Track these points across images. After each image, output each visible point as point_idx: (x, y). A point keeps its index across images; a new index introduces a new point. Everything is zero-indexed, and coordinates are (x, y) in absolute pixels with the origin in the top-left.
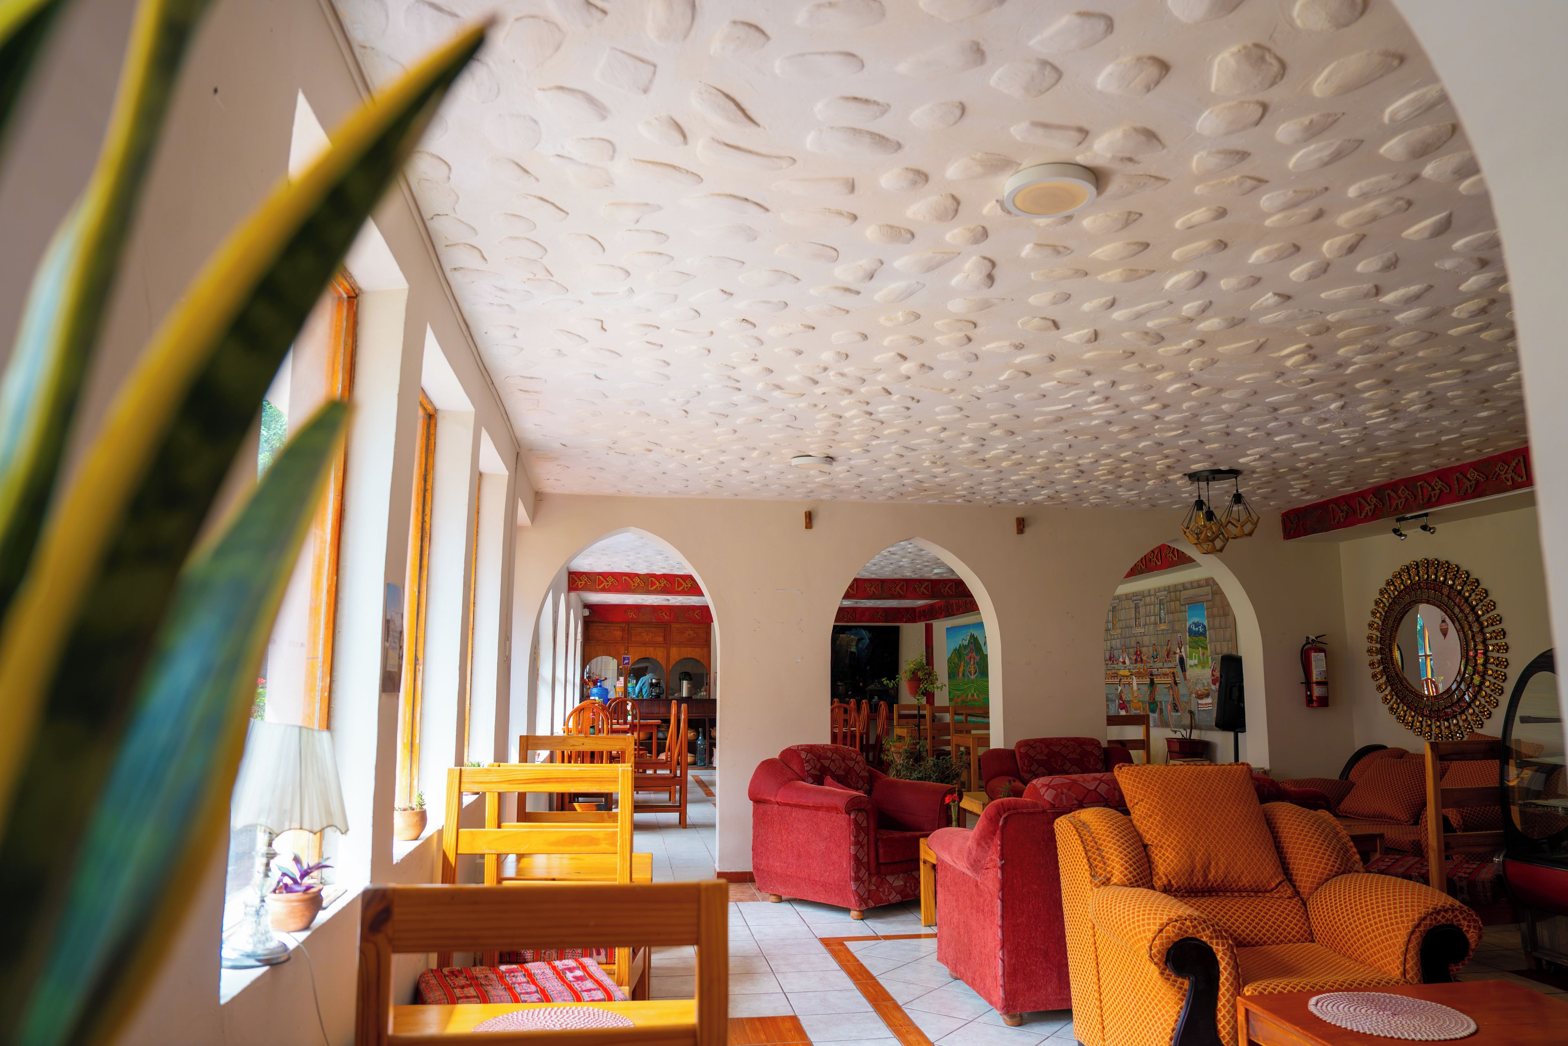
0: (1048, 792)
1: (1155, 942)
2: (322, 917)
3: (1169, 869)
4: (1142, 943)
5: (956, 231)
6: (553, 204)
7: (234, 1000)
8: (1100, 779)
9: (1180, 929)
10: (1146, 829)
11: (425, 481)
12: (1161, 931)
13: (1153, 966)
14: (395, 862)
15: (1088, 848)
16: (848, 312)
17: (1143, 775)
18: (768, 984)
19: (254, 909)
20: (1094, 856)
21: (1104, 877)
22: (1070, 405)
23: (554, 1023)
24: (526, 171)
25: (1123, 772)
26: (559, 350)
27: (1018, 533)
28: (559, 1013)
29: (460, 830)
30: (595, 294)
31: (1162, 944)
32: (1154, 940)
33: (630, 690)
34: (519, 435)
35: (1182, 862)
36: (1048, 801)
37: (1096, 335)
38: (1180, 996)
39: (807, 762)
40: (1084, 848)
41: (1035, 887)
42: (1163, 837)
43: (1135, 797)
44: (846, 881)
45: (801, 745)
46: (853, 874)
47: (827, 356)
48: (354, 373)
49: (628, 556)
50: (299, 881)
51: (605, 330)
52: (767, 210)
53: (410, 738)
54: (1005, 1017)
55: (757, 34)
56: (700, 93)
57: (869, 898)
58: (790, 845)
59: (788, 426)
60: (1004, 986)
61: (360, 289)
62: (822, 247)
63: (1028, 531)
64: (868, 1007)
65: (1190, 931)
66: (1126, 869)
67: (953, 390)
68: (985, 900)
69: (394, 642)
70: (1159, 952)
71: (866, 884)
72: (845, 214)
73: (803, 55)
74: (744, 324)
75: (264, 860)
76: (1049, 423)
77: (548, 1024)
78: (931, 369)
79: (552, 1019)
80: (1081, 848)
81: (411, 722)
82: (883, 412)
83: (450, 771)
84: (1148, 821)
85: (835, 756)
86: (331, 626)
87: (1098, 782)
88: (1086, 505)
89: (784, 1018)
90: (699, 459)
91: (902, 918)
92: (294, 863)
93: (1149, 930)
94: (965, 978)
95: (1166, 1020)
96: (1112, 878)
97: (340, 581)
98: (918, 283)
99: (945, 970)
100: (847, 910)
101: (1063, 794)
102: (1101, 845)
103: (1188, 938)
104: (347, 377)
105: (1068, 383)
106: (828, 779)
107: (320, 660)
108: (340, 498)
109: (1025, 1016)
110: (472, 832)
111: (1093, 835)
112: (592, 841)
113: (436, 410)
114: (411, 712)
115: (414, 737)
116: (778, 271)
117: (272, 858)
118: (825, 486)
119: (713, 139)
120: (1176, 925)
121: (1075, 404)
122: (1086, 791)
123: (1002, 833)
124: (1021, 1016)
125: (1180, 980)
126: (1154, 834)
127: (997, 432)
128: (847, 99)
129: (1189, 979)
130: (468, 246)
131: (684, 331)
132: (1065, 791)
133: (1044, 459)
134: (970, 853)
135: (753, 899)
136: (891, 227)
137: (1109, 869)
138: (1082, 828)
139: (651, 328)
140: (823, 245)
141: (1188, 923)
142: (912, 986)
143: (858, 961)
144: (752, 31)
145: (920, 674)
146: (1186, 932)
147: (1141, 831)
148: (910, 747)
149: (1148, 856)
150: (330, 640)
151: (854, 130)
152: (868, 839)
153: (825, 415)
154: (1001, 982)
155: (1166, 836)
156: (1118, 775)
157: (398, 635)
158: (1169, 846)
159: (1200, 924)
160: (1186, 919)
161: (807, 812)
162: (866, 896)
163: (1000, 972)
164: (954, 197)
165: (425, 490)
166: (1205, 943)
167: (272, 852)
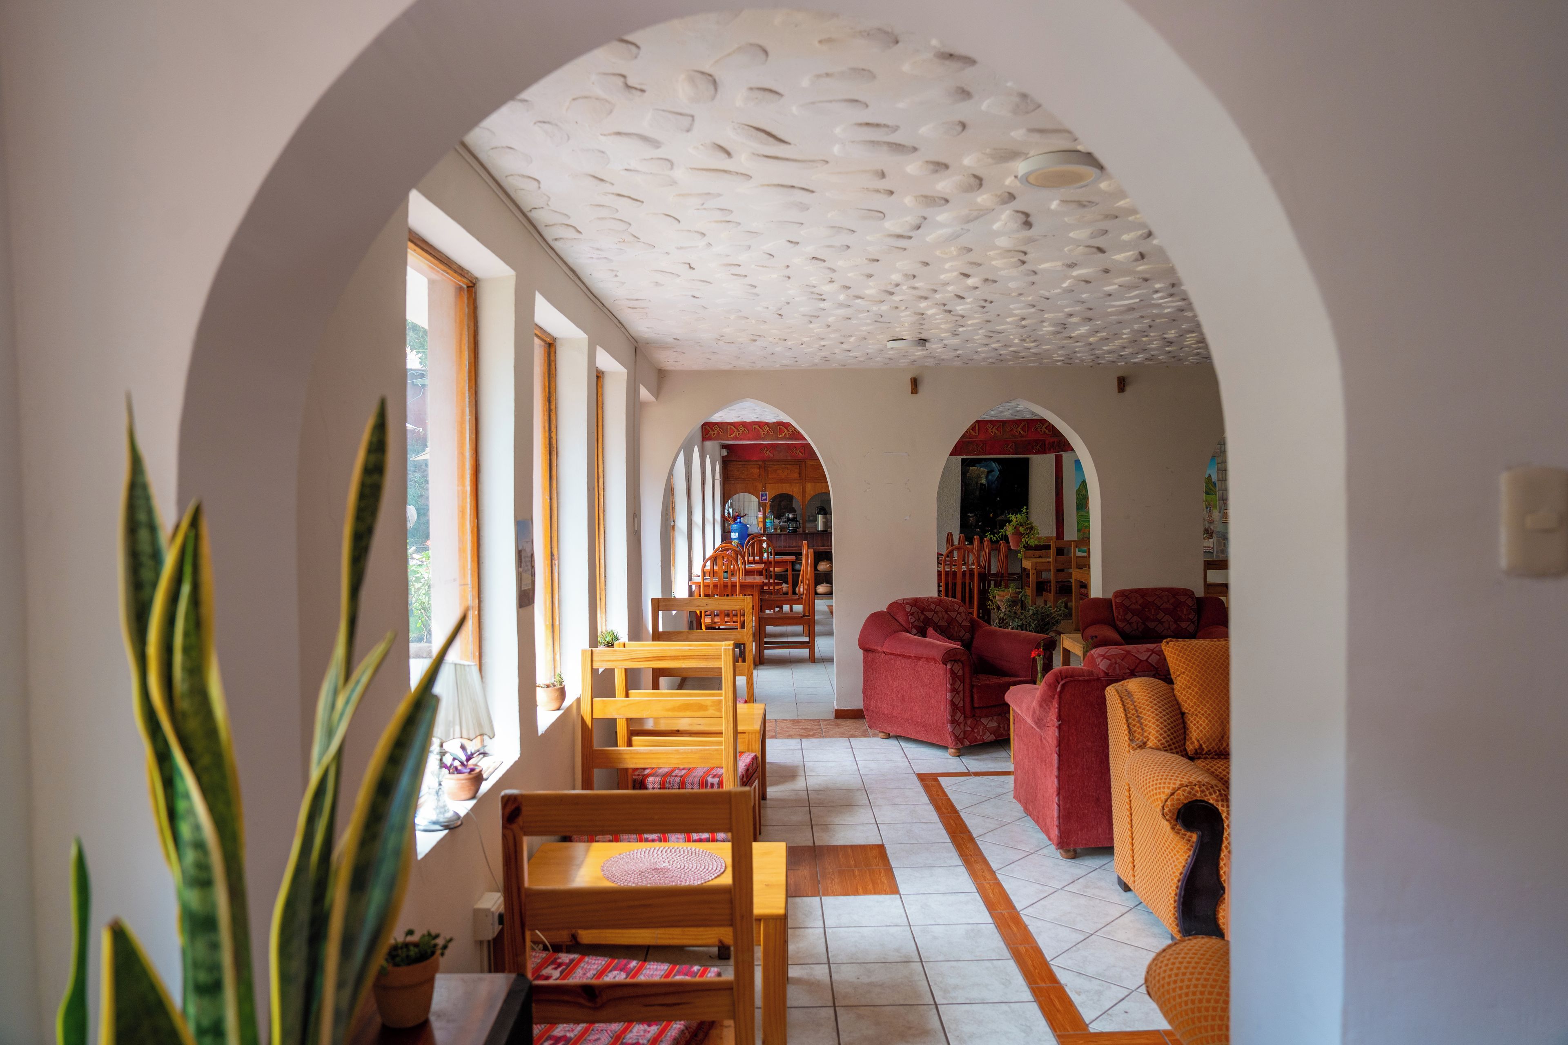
0: (1103, 662)
1: (1167, 803)
2: (485, 787)
3: (1201, 735)
4: (1157, 803)
5: (985, 196)
6: (629, 197)
7: (427, 856)
8: (1152, 650)
9: (1190, 793)
10: (1185, 699)
11: (550, 402)
12: (1172, 794)
13: (1166, 823)
14: (540, 733)
15: (1129, 715)
16: (905, 249)
17: (1186, 650)
18: (863, 816)
19: (435, 790)
20: (1134, 723)
21: (1141, 742)
22: (1138, 300)
23: (664, 860)
24: (602, 180)
25: (1169, 647)
26: (657, 283)
27: (1119, 392)
28: (669, 851)
29: (594, 699)
30: (678, 248)
31: (1172, 805)
32: (1166, 801)
33: (768, 525)
34: (633, 335)
35: (1214, 729)
36: (1103, 670)
37: (1142, 256)
38: (1188, 846)
39: (911, 614)
40: (1126, 715)
41: (1089, 744)
42: (1198, 706)
43: (1178, 670)
44: (944, 723)
45: (907, 599)
46: (949, 718)
47: (896, 277)
48: (478, 350)
49: (755, 410)
50: (465, 763)
51: (693, 269)
52: (813, 192)
53: (551, 621)
54: (1061, 851)
55: (772, 95)
56: (734, 129)
57: (964, 738)
58: (895, 690)
59: (876, 321)
60: (1059, 826)
61: (477, 278)
62: (868, 211)
63: (1129, 390)
64: (947, 839)
65: (1199, 795)
66: (1161, 735)
67: (1020, 294)
68: (1047, 753)
69: (527, 566)
70: (1170, 811)
71: (962, 725)
72: (882, 191)
73: (813, 103)
74: (814, 261)
75: (439, 757)
76: (1122, 313)
77: (659, 860)
78: (995, 282)
79: (663, 856)
80: (1123, 715)
81: (551, 608)
82: (961, 310)
83: (584, 651)
84: (1187, 692)
85: (938, 608)
86: (476, 559)
87: (1150, 653)
88: (1187, 363)
89: (872, 847)
90: (802, 344)
91: (996, 755)
92: (461, 750)
93: (1163, 793)
94: (1032, 816)
95: (1175, 866)
96: (1148, 743)
97: (481, 522)
98: (962, 229)
99: (1020, 807)
100: (945, 748)
101: (1116, 663)
102: (1141, 713)
103: (1197, 801)
104: (472, 356)
105: (1128, 286)
106: (931, 631)
107: (469, 586)
108: (474, 456)
109: (1079, 850)
110: (604, 701)
111: (1135, 704)
112: (702, 707)
113: (554, 339)
114: (551, 599)
115: (554, 620)
116: (835, 227)
117: (444, 755)
118: (925, 357)
119: (753, 154)
120: (1186, 790)
121: (1142, 299)
122: (1138, 661)
123: (1060, 697)
124: (1075, 851)
125: (1189, 834)
126: (1192, 704)
127: (1074, 320)
128: (860, 125)
129: (1197, 833)
130: (563, 226)
131: (763, 266)
132: (1118, 661)
133: (1129, 336)
134: (1034, 712)
135: (865, 734)
136: (926, 197)
137: (1146, 734)
138: (1126, 697)
139: (733, 266)
140: (869, 210)
141: (1197, 788)
142: (989, 820)
143: (947, 796)
144: (767, 94)
145: (1021, 529)
146: (1195, 795)
147: (1180, 700)
148: (1012, 595)
149: (1184, 723)
150: (476, 570)
151: (873, 142)
152: (964, 686)
153: (908, 313)
154: (1056, 822)
155: (1201, 706)
156: (1165, 649)
157: (530, 559)
158: (1203, 715)
159: (1208, 789)
160: (1195, 785)
161: (910, 661)
162: (961, 736)
163: (1056, 814)
164: (975, 176)
165: (550, 410)
166: (1212, 805)
167: (444, 751)
